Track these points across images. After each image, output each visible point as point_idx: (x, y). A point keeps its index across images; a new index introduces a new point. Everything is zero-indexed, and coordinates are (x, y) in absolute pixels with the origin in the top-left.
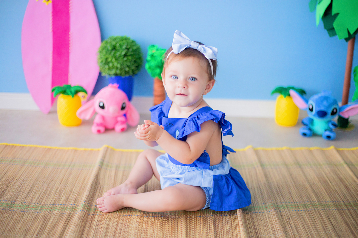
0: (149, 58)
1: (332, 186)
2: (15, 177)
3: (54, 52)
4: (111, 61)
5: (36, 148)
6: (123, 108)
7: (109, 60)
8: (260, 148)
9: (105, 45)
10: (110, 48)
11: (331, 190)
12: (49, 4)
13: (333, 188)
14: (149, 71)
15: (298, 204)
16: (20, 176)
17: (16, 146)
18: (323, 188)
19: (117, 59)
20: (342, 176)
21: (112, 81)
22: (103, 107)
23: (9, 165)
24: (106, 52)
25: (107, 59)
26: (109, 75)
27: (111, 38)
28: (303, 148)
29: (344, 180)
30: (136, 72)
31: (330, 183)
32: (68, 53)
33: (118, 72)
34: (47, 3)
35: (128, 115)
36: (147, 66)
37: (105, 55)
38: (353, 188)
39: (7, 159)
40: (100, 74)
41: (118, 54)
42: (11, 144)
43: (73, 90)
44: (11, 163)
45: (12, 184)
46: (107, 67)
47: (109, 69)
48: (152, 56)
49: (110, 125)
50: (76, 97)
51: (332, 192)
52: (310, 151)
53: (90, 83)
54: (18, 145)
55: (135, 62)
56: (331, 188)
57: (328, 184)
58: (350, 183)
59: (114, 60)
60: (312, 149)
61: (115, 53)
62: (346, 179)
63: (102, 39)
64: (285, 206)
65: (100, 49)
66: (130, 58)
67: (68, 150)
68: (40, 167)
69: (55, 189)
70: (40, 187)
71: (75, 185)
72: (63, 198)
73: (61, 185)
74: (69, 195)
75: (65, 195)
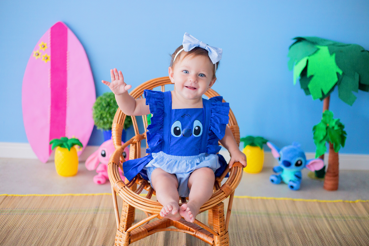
1: (307, 237)
2: (15, 226)
3: (52, 106)
4: (106, 117)
5: (34, 197)
7: (104, 116)
9: (100, 101)
10: (105, 105)
11: (306, 241)
12: (48, 62)
13: (308, 239)
16: (20, 224)
17: (15, 196)
18: (299, 238)
20: (318, 228)
23: (9, 215)
24: (101, 109)
25: (101, 115)
26: (104, 129)
27: (105, 95)
29: (320, 231)
30: (129, 126)
31: (306, 234)
32: (65, 107)
34: (46, 61)
37: (100, 111)
38: (327, 240)
39: (7, 210)
40: (95, 127)
42: (10, 195)
43: (69, 143)
44: (11, 213)
45: (12, 232)
46: (102, 122)
47: (104, 123)
50: (72, 150)
51: (307, 242)
53: (84, 135)
54: (17, 195)
56: (307, 239)
57: (305, 235)
58: (325, 235)
59: (108, 116)
61: (109, 109)
62: (322, 231)
63: (97, 95)
65: (96, 105)
67: (65, 196)
68: (39, 214)
69: (53, 233)
70: (39, 232)
71: (71, 229)
72: (59, 241)
73: (58, 229)
74: (65, 238)
75: (60, 238)
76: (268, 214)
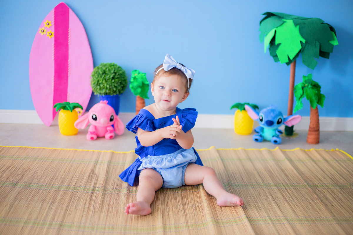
0: (132, 80)
1: (274, 174)
2: (30, 168)
3: (55, 76)
4: (102, 83)
5: (44, 149)
6: (111, 120)
7: (100, 82)
8: (220, 149)
9: (97, 70)
10: (101, 73)
11: (274, 176)
12: (52, 37)
13: (275, 175)
14: (132, 90)
15: (248, 184)
16: (33, 167)
17: (28, 148)
18: (267, 175)
19: (106, 81)
20: (283, 168)
21: (103, 98)
22: (95, 119)
23: (24, 161)
24: (98, 76)
25: (98, 81)
26: (100, 94)
27: (101, 65)
28: (254, 149)
29: (285, 170)
30: (122, 92)
31: (273, 172)
32: (67, 77)
33: (108, 91)
34: (50, 37)
35: (115, 126)
36: (131, 86)
37: (97, 78)
38: (291, 176)
39: (22, 157)
40: (93, 93)
41: (107, 77)
42: (24, 147)
43: (71, 106)
44: (25, 159)
45: (27, 172)
46: (98, 87)
47: (100, 89)
48: (135, 78)
49: (101, 134)
50: (73, 112)
51: (274, 177)
52: (260, 152)
53: (84, 101)
54: (29, 147)
55: (121, 83)
56: (274, 175)
57: (272, 172)
58: (289, 172)
59: (104, 82)
60: (261, 149)
61: (105, 76)
62: (286, 170)
63: (94, 66)
64: (237, 185)
65: (93, 73)
66: (117, 80)
67: (70, 150)
68: (48, 161)
69: (61, 175)
70: (49, 174)
71: (76, 174)
72: (67, 181)
73: (65, 173)
74: (72, 180)
75: (68, 180)
76: (240, 160)
